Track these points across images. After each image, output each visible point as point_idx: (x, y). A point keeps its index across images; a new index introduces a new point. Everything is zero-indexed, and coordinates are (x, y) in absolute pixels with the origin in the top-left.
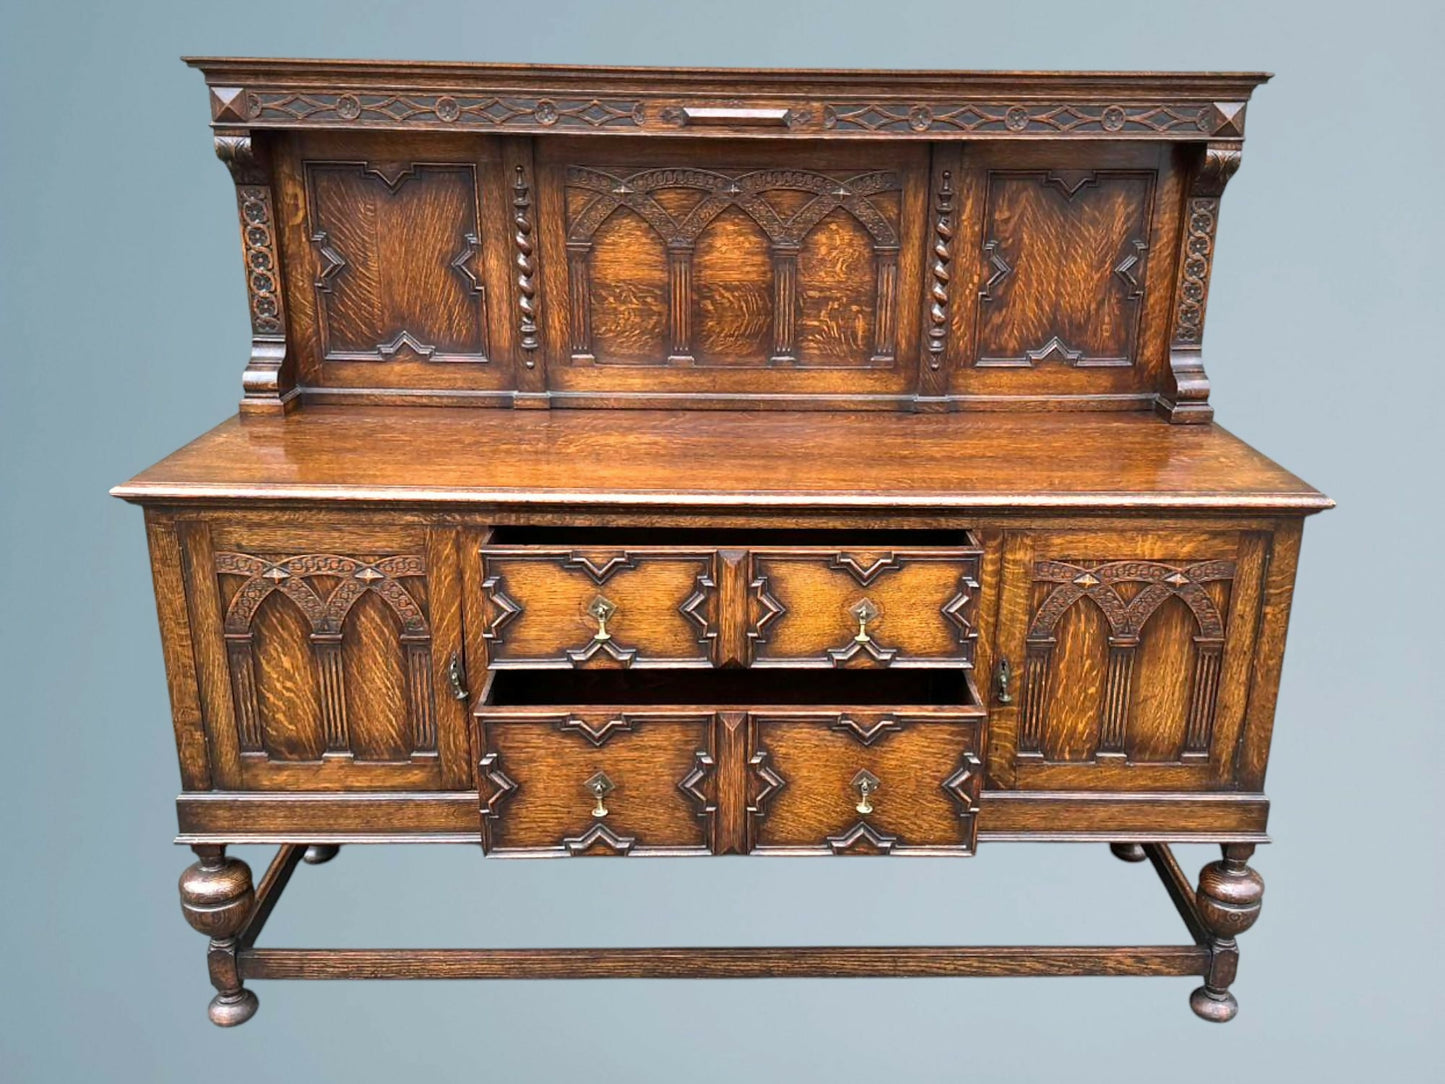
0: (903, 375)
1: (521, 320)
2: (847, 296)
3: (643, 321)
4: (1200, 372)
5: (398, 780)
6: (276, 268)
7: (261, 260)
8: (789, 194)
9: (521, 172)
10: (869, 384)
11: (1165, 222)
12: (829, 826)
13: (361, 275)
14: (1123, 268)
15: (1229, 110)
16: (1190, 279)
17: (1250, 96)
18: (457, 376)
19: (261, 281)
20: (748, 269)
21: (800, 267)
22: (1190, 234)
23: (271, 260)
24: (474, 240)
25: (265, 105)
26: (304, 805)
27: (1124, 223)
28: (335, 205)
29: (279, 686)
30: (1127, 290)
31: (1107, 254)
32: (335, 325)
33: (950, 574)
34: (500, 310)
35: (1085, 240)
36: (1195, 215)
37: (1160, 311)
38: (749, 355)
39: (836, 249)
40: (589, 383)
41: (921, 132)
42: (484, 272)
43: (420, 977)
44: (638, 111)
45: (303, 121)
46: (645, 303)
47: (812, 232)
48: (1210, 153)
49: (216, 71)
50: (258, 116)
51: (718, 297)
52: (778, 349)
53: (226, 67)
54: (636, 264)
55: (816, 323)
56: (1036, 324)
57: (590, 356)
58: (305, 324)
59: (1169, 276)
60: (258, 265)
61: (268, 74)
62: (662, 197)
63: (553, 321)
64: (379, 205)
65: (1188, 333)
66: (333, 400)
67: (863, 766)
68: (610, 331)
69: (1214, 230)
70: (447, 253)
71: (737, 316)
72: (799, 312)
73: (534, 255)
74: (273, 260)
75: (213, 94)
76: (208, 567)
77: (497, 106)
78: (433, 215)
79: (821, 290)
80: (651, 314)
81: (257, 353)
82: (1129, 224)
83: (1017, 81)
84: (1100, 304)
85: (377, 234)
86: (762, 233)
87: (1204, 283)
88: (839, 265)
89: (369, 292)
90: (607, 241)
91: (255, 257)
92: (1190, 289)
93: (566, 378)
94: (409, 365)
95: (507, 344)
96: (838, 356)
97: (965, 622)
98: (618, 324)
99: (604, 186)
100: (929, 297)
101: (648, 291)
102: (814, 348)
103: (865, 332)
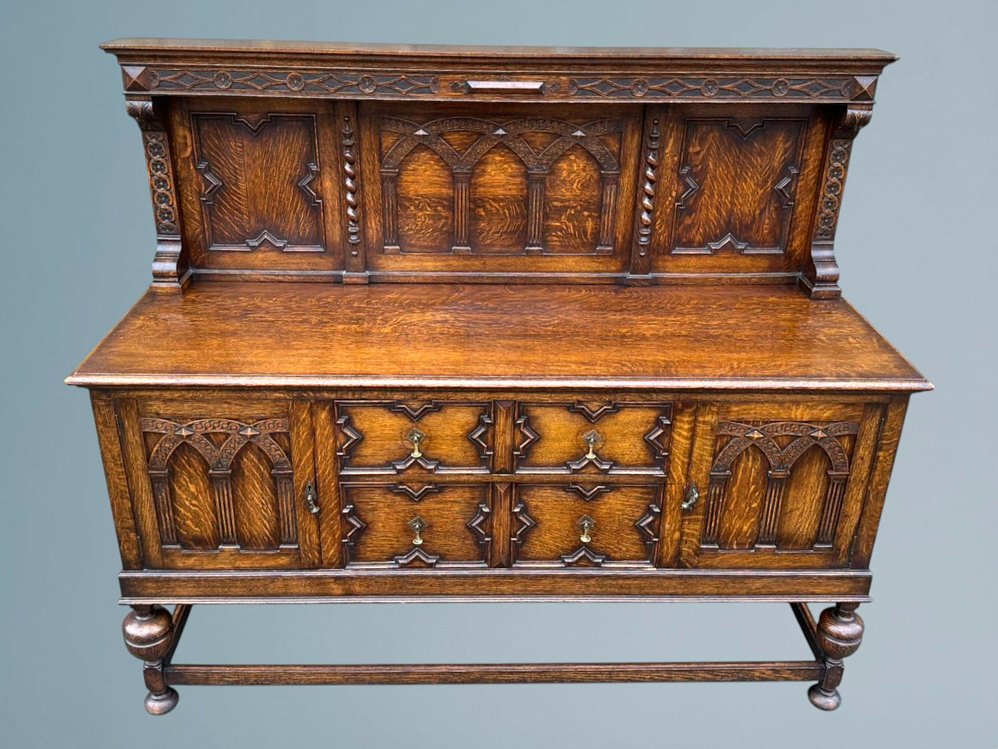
0: (619, 259)
1: (348, 223)
2: (580, 205)
3: (434, 223)
4: (832, 261)
5: (271, 563)
6: (173, 189)
7: (161, 183)
8: (540, 135)
9: (348, 121)
10: (594, 265)
11: (812, 155)
12: (562, 549)
13: (234, 192)
14: (781, 187)
15: (865, 82)
16: (829, 196)
17: (881, 72)
18: (303, 261)
19: (162, 198)
20: (510, 187)
21: (548, 185)
22: (830, 165)
23: (169, 183)
24: (314, 168)
25: (162, 79)
26: (206, 580)
27: (782, 155)
28: (214, 144)
29: (187, 503)
30: (782, 202)
31: (769, 176)
32: (216, 226)
33: (651, 415)
34: (333, 216)
35: (754, 166)
36: (834, 152)
37: (806, 216)
38: (509, 246)
39: (574, 172)
40: (396, 265)
41: (640, 98)
42: (321, 190)
43: (288, 684)
44: (435, 83)
45: (190, 90)
46: (436, 210)
47: (557, 161)
48: (849, 112)
49: (125, 55)
50: (158, 86)
51: (488, 206)
52: (531, 242)
53: (133, 53)
54: (431, 184)
55: (558, 224)
56: (716, 224)
57: (398, 247)
58: (194, 227)
59: (814, 191)
60: (159, 187)
61: (164, 58)
62: (449, 137)
63: (371, 224)
64: (245, 143)
65: (825, 233)
66: (216, 278)
67: (585, 513)
68: (411, 229)
69: (848, 161)
70: (295, 176)
71: (502, 219)
73: (358, 179)
74: (170, 183)
75: (124, 72)
76: (136, 427)
77: (332, 79)
78: (284, 150)
79: (562, 201)
80: (441, 217)
81: (161, 248)
82: (786, 155)
83: (712, 62)
84: (763, 211)
85: (244, 163)
86: (521, 162)
87: (839, 199)
88: (576, 184)
89: (239, 204)
90: (410, 168)
91: (157, 181)
92: (828, 202)
93: (380, 262)
94: (269, 254)
95: (338, 239)
96: (573, 246)
97: (661, 446)
98: (417, 225)
99: (408, 130)
100: (640, 206)
101: (439, 202)
102: (556, 241)
103: (593, 229)
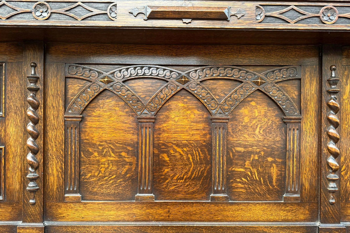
1: (27, 169)
2: (264, 151)
3: (118, 169)
9: (34, 67)
10: (282, 214)
20: (193, 132)
21: (230, 130)
34: (14, 163)
38: (194, 192)
39: (256, 118)
40: (77, 215)
42: (5, 136)
46: (120, 156)
47: (238, 107)
51: (172, 152)
52: (215, 189)
54: (115, 129)
55: (242, 170)
57: (79, 195)
62: (134, 85)
63: (52, 170)
68: (94, 176)
71: (186, 165)
72: (230, 162)
73: (41, 124)
79: (245, 147)
80: (124, 164)
86: (204, 108)
88: (258, 130)
90: (95, 114)
93: (60, 211)
95: (17, 188)
96: (259, 194)
98: (100, 171)
100: (325, 151)
101: (123, 148)
102: (241, 188)
103: (278, 176)
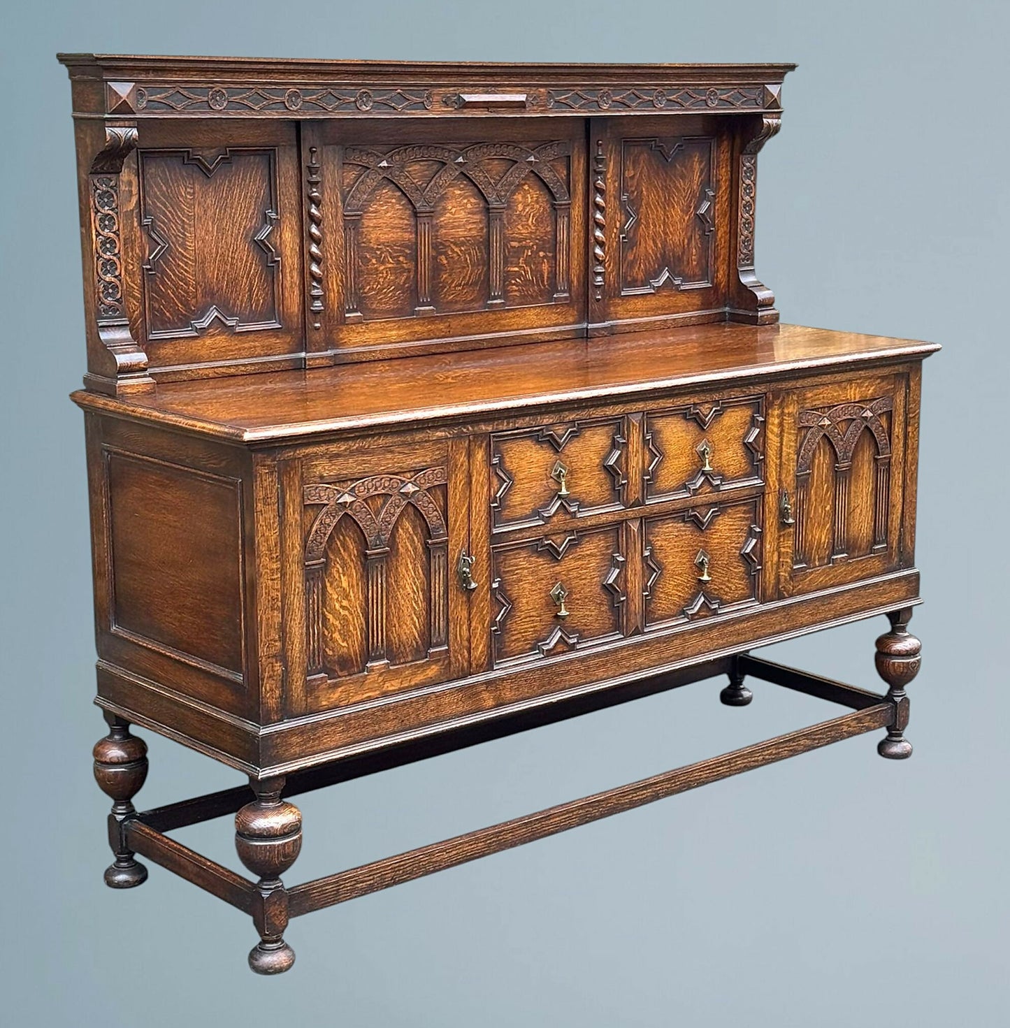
0: (576, 307)
1: (311, 284)
2: (537, 244)
3: (396, 278)
4: (763, 285)
5: (419, 678)
6: (121, 253)
7: (110, 246)
8: (496, 162)
9: (314, 152)
10: (554, 317)
11: (724, 174)
13: (180, 256)
14: (702, 211)
15: (774, 90)
16: (746, 216)
17: (784, 80)
18: (257, 344)
20: (470, 226)
21: (506, 222)
22: (741, 182)
23: (118, 245)
24: (273, 216)
27: (699, 177)
29: (337, 606)
30: (705, 228)
31: (691, 200)
32: (156, 305)
34: (292, 278)
36: (743, 168)
37: (725, 242)
38: (472, 300)
39: (528, 205)
40: (358, 338)
41: (606, 110)
42: (281, 244)
44: (428, 97)
46: (399, 262)
47: (513, 193)
48: (765, 120)
50: (145, 108)
51: (450, 253)
52: (493, 294)
54: (393, 228)
55: (517, 269)
56: (654, 258)
57: (359, 314)
58: (132, 306)
59: (728, 215)
60: (106, 251)
61: (156, 70)
62: (410, 169)
63: (332, 284)
64: (198, 187)
65: (746, 258)
68: (373, 289)
69: (756, 178)
70: (251, 227)
71: (464, 267)
72: (506, 262)
76: (298, 500)
77: (329, 96)
78: (240, 195)
79: (520, 241)
80: (402, 271)
82: (703, 177)
83: (662, 71)
84: (690, 240)
85: (195, 215)
86: (481, 195)
87: (753, 218)
88: (531, 219)
89: (186, 271)
90: (371, 209)
91: (104, 243)
92: (746, 223)
93: (341, 336)
94: (219, 337)
95: (297, 308)
96: (532, 296)
98: (379, 283)
99: (370, 161)
100: (592, 240)
101: (401, 251)
102: (516, 291)
103: (548, 274)
